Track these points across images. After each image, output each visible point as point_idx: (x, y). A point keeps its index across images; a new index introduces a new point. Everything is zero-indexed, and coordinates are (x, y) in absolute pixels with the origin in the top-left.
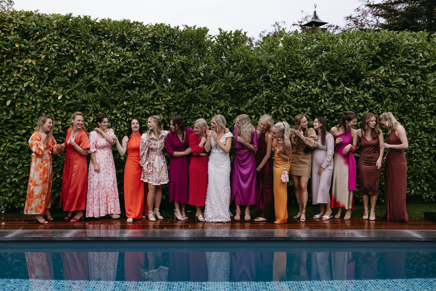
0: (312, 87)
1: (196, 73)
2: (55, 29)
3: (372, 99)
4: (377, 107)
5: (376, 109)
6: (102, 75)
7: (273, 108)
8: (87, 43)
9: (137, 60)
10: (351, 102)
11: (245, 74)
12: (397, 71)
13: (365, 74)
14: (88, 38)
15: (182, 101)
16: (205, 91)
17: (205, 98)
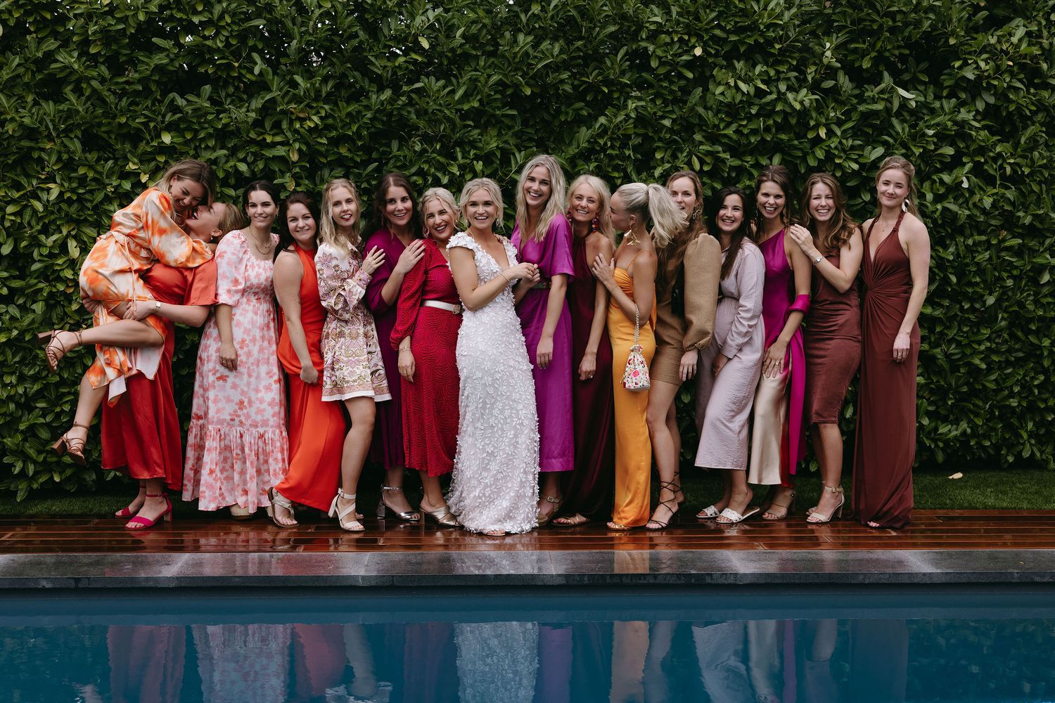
0: (790, 88)
1: (406, 39)
3: (984, 128)
4: (1000, 154)
5: (995, 160)
6: (86, 43)
7: (658, 156)
10: (913, 137)
11: (569, 42)
13: (962, 44)
15: (358, 133)
16: (435, 100)
17: (436, 121)
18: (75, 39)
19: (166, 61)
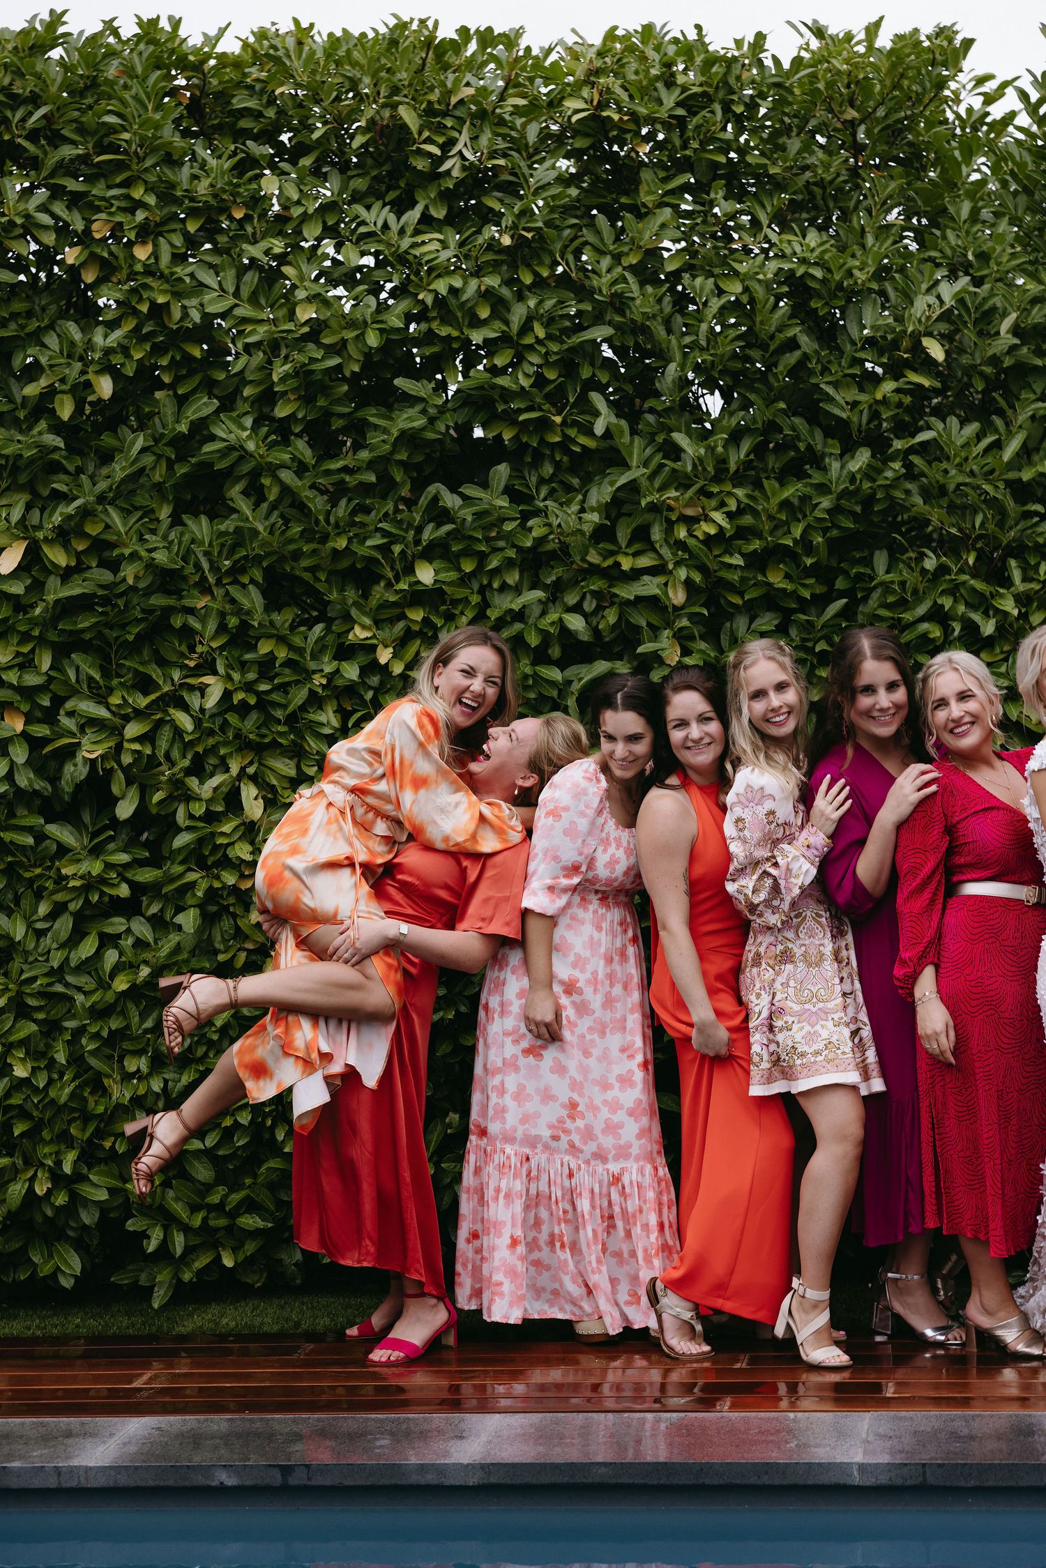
1: (895, 344)
6: (268, 397)
8: (166, 193)
9: (492, 281)
14: (171, 160)
15: (806, 543)
16: (960, 465)
17: (964, 507)
18: (247, 392)
19: (420, 422)
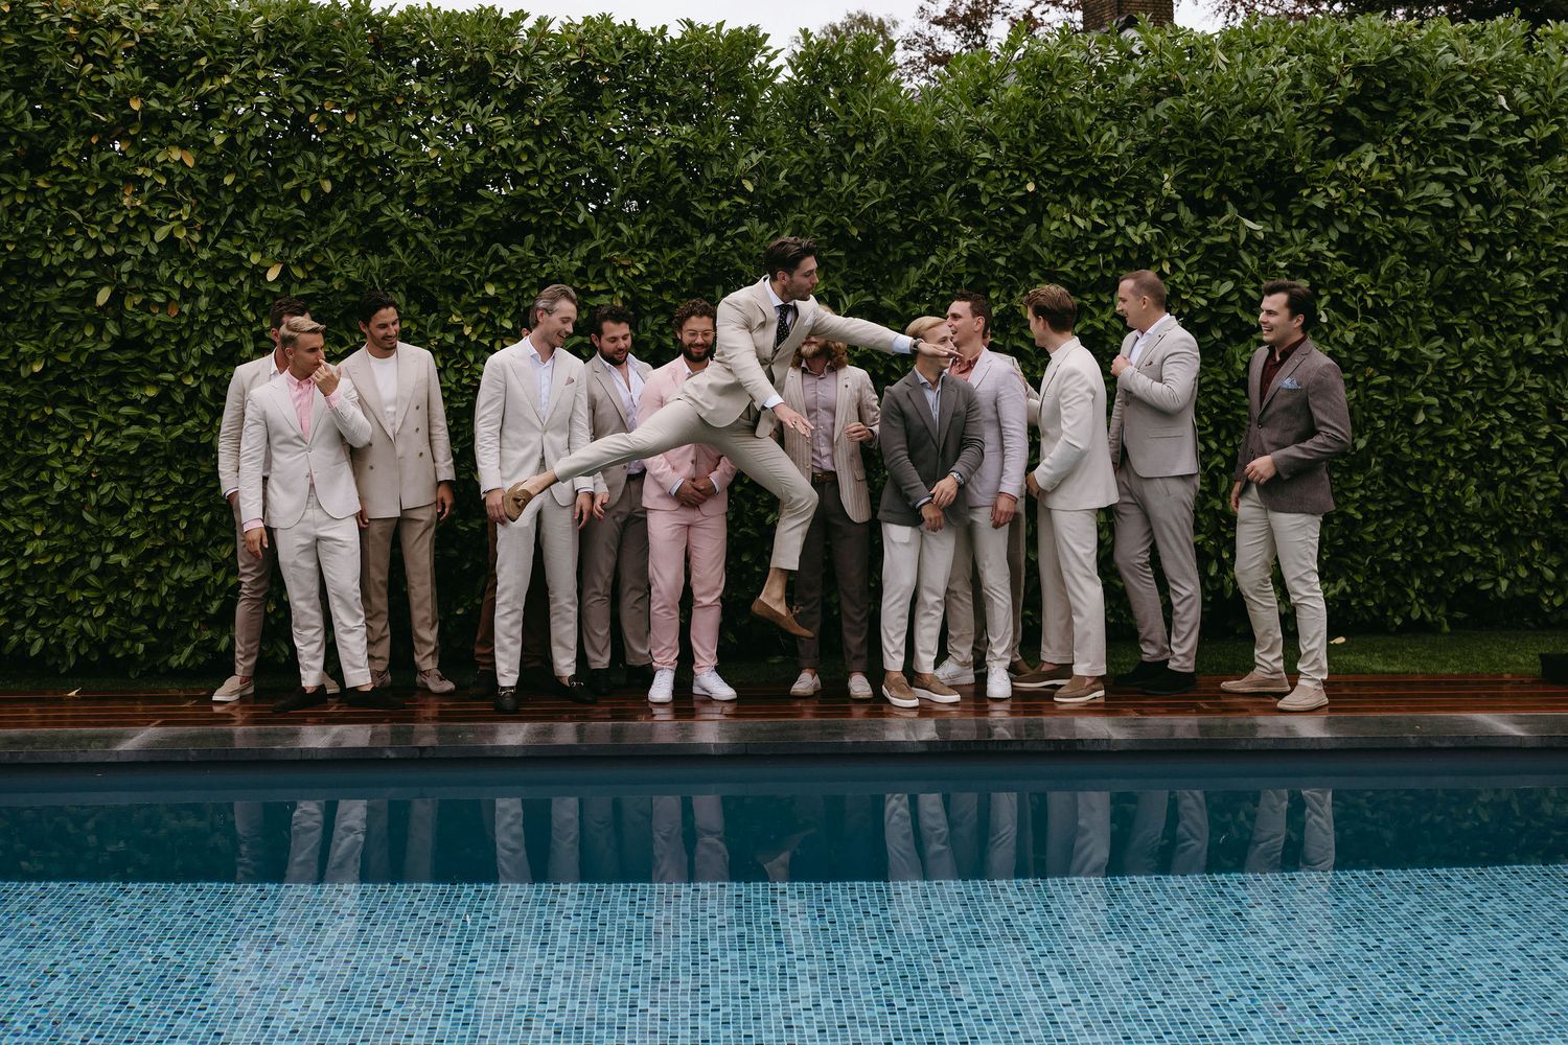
0: (1129, 222)
1: (728, 183)
2: (257, 47)
3: (1340, 258)
4: (1359, 286)
5: (1354, 291)
7: (993, 295)
8: (363, 91)
9: (530, 143)
10: (1263, 270)
11: (895, 181)
12: (1422, 158)
13: (1309, 171)
14: (366, 72)
15: (682, 280)
16: (759, 244)
18: (401, 192)
